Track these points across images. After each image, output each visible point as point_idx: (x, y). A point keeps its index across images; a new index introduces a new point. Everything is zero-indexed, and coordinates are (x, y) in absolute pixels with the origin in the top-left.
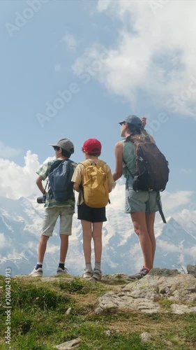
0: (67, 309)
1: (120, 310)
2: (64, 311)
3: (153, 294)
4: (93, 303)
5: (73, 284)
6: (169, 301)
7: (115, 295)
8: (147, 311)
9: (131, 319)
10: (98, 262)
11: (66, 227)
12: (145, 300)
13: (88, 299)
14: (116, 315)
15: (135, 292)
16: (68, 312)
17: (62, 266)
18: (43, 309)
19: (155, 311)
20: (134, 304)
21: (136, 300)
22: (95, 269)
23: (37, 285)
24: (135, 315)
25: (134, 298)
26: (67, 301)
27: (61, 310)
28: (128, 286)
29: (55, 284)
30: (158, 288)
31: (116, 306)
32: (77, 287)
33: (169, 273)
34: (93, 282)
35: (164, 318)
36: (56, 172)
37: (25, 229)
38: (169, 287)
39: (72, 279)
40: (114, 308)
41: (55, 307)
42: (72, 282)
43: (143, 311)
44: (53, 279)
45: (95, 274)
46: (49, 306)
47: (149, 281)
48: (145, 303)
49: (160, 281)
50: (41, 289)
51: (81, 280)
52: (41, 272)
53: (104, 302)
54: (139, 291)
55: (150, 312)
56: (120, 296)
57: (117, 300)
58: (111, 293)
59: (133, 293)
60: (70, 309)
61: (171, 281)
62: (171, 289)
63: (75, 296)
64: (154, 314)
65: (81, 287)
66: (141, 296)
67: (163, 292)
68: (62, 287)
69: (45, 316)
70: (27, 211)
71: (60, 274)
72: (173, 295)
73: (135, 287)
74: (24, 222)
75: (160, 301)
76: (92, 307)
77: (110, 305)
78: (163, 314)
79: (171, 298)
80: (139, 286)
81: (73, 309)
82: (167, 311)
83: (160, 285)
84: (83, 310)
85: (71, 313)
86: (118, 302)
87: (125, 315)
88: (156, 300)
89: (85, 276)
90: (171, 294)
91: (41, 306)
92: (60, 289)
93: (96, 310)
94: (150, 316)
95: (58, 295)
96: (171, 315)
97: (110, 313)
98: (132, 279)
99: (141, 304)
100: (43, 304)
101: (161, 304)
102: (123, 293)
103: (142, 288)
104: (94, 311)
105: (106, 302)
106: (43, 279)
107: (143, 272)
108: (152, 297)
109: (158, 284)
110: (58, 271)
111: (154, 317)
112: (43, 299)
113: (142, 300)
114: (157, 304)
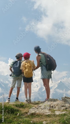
0: (18, 114)
1: (36, 114)
2: (17, 114)
3: (49, 108)
4: (27, 111)
5: (21, 105)
6: (54, 110)
7: (35, 108)
8: (46, 114)
9: (40, 117)
10: (30, 97)
11: (19, 84)
12: (46, 110)
13: (26, 110)
14: (35, 115)
15: (42, 107)
16: (18, 115)
17: (17, 98)
18: (9, 114)
19: (49, 114)
20: (42, 111)
21: (43, 110)
22: (29, 99)
23: (8, 105)
24: (42, 115)
25: (42, 109)
26: (18, 111)
27: (16, 114)
28: (40, 105)
29: (14, 105)
30: (50, 106)
31: (35, 112)
32: (22, 106)
33: (55, 100)
34: (28, 104)
35: (52, 116)
36: (15, 65)
37: (9, 86)
38: (54, 105)
39: (20, 103)
40: (34, 113)
41: (13, 113)
42: (20, 104)
43: (45, 114)
44: (13, 103)
45: (29, 101)
46: (11, 113)
47: (48, 103)
48: (46, 111)
49: (51, 103)
50: (9, 107)
51: (24, 103)
52: (9, 100)
53: (31, 111)
54: (44, 107)
55: (47, 114)
56: (37, 109)
57: (36, 110)
58: (34, 107)
59: (41, 107)
60: (19, 113)
61: (55, 103)
62: (55, 106)
63: (21, 109)
64: (49, 115)
65: (23, 106)
66: (45, 108)
67: (52, 107)
68: (16, 106)
69: (10, 116)
70: (9, 79)
71: (16, 101)
72: (56, 108)
73: (42, 106)
74: (8, 83)
75: (51, 110)
76: (27, 113)
77: (33, 112)
78: (52, 115)
79: (55, 109)
80: (44, 105)
81: (20, 114)
82: (53, 114)
83: (51, 105)
84: (24, 114)
85: (19, 115)
86: (36, 111)
87: (38, 115)
88: (50, 110)
89: (25, 102)
90: (55, 108)
91: (9, 113)
92: (16, 107)
93: (28, 114)
94: (47, 115)
95: (15, 109)
96: (54, 115)
97: (33, 115)
98: (42, 103)
99: (44, 111)
100: (9, 112)
101: (51, 111)
102: (38, 108)
103: (45, 106)
104: (27, 114)
105: (32, 111)
106: (10, 103)
107: (46, 100)
108: (48, 109)
109: (51, 104)
110: (16, 100)
111: (49, 116)
112: (9, 111)
113: (45, 110)
114: (50, 111)
